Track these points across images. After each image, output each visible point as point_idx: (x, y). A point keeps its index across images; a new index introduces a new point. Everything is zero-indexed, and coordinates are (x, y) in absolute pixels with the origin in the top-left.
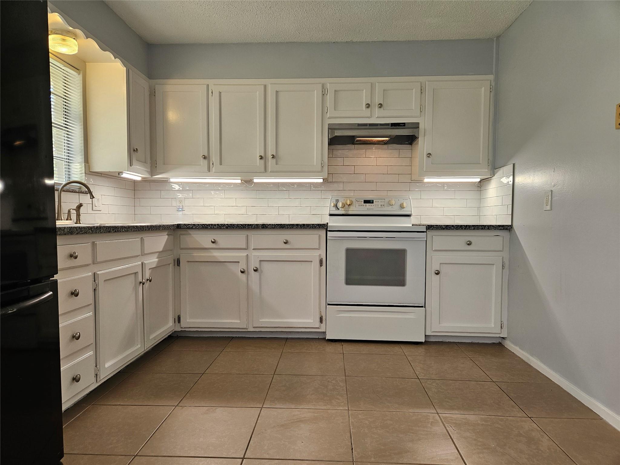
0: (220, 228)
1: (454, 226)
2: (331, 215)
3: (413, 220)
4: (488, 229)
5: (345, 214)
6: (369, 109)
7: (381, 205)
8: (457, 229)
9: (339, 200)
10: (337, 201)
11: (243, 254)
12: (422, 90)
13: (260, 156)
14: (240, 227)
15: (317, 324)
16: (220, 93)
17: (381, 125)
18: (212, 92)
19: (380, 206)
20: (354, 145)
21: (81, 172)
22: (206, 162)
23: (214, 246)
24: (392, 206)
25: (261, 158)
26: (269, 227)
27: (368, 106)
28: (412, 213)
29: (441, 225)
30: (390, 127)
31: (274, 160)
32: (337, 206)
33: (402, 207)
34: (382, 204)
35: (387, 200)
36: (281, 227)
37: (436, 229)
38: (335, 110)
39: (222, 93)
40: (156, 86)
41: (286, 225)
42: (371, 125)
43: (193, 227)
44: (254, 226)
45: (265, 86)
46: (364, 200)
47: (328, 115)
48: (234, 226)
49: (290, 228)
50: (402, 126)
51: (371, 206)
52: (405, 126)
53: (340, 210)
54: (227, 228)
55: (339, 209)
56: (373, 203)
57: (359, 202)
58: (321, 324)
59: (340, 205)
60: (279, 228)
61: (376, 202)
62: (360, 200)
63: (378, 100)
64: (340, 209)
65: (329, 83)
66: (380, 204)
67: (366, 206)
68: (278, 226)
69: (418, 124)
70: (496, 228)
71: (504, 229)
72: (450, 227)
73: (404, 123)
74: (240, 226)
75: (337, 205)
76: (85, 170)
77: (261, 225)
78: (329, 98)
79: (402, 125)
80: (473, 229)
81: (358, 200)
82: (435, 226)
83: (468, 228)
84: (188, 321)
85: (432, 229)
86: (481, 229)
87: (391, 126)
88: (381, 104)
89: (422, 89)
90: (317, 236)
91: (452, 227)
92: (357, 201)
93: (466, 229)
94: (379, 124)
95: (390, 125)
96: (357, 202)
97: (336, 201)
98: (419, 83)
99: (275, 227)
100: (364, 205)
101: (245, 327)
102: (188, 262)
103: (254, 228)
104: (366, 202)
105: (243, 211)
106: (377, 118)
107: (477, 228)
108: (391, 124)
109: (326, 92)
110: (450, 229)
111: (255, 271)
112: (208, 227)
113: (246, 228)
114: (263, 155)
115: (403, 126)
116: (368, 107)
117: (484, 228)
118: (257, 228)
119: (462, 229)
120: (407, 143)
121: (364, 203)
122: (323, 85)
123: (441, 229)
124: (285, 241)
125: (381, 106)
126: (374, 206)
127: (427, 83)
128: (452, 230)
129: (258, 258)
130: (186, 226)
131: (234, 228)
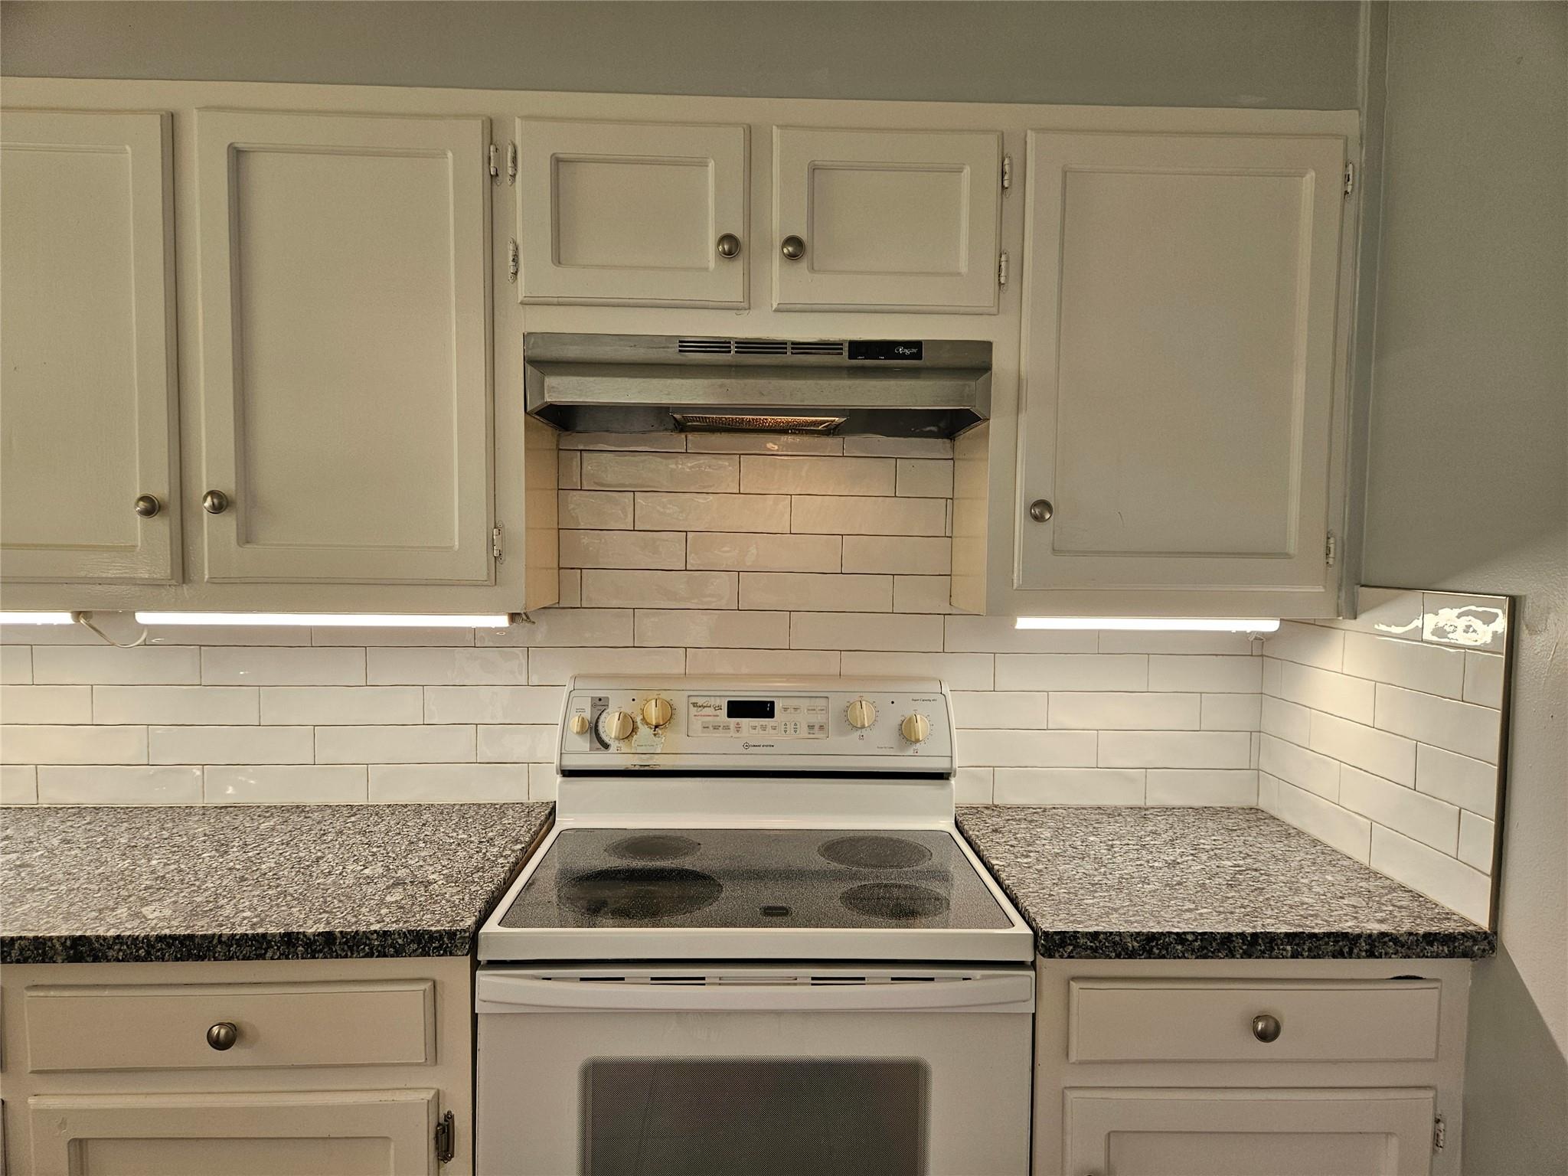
1: (1190, 938)
2: (568, 773)
3: (960, 791)
4: (1371, 954)
5: (637, 768)
6: (737, 267)
7: (811, 727)
8: (1205, 957)
9: (606, 699)
10: (600, 705)
12: (1006, 177)
13: (142, 499)
17: (800, 347)
19: (804, 731)
20: (683, 436)
24: (859, 733)
25: (151, 507)
26: (110, 953)
27: (731, 247)
28: (957, 764)
29: (1120, 934)
30: (844, 359)
31: (228, 522)
32: (597, 727)
33: (906, 735)
34: (818, 719)
35: (837, 703)
36: (189, 951)
37: (1087, 957)
38: (557, 260)
41: (220, 942)
42: (747, 346)
44: (22, 950)
45: (171, 124)
46: (729, 702)
47: (522, 288)
49: (246, 958)
50: (903, 357)
51: (764, 728)
52: (918, 356)
53: (613, 749)
55: (606, 746)
56: (770, 714)
57: (706, 711)
59: (611, 726)
60: (177, 959)
61: (786, 709)
62: (713, 701)
63: (782, 216)
64: (614, 745)
65: (522, 118)
66: (804, 719)
67: (738, 728)
68: (169, 946)
69: (987, 347)
70: (1409, 948)
71: (1451, 955)
72: (1166, 946)
73: (917, 345)
75: (601, 725)
77: (63, 944)
78: (526, 198)
79: (907, 352)
80: (1292, 957)
81: (701, 701)
82: (1082, 941)
83: (1263, 952)
85: (1070, 957)
86: (1334, 957)
87: (850, 358)
88: (794, 241)
89: (1007, 168)
90: (417, 996)
91: (1179, 947)
92: (695, 705)
93: (1250, 957)
94: (789, 346)
95: (846, 353)
96: (693, 710)
97: (593, 706)
98: (992, 140)
99: (148, 953)
100: (727, 728)
103: (18, 961)
104: (739, 709)
105: (130, 747)
106: (776, 311)
107: (1310, 950)
108: (852, 344)
109: (510, 164)
110: (1163, 957)
114: (161, 493)
115: (912, 357)
116: (730, 254)
117: (1346, 950)
118: (35, 961)
119: (1233, 957)
120: (931, 431)
121: (730, 715)
122: (491, 129)
123: (1118, 956)
124: (215, 1030)
125: (796, 248)
126: (774, 728)
127: (1031, 137)
128: (1179, 958)
129: (63, 1124)
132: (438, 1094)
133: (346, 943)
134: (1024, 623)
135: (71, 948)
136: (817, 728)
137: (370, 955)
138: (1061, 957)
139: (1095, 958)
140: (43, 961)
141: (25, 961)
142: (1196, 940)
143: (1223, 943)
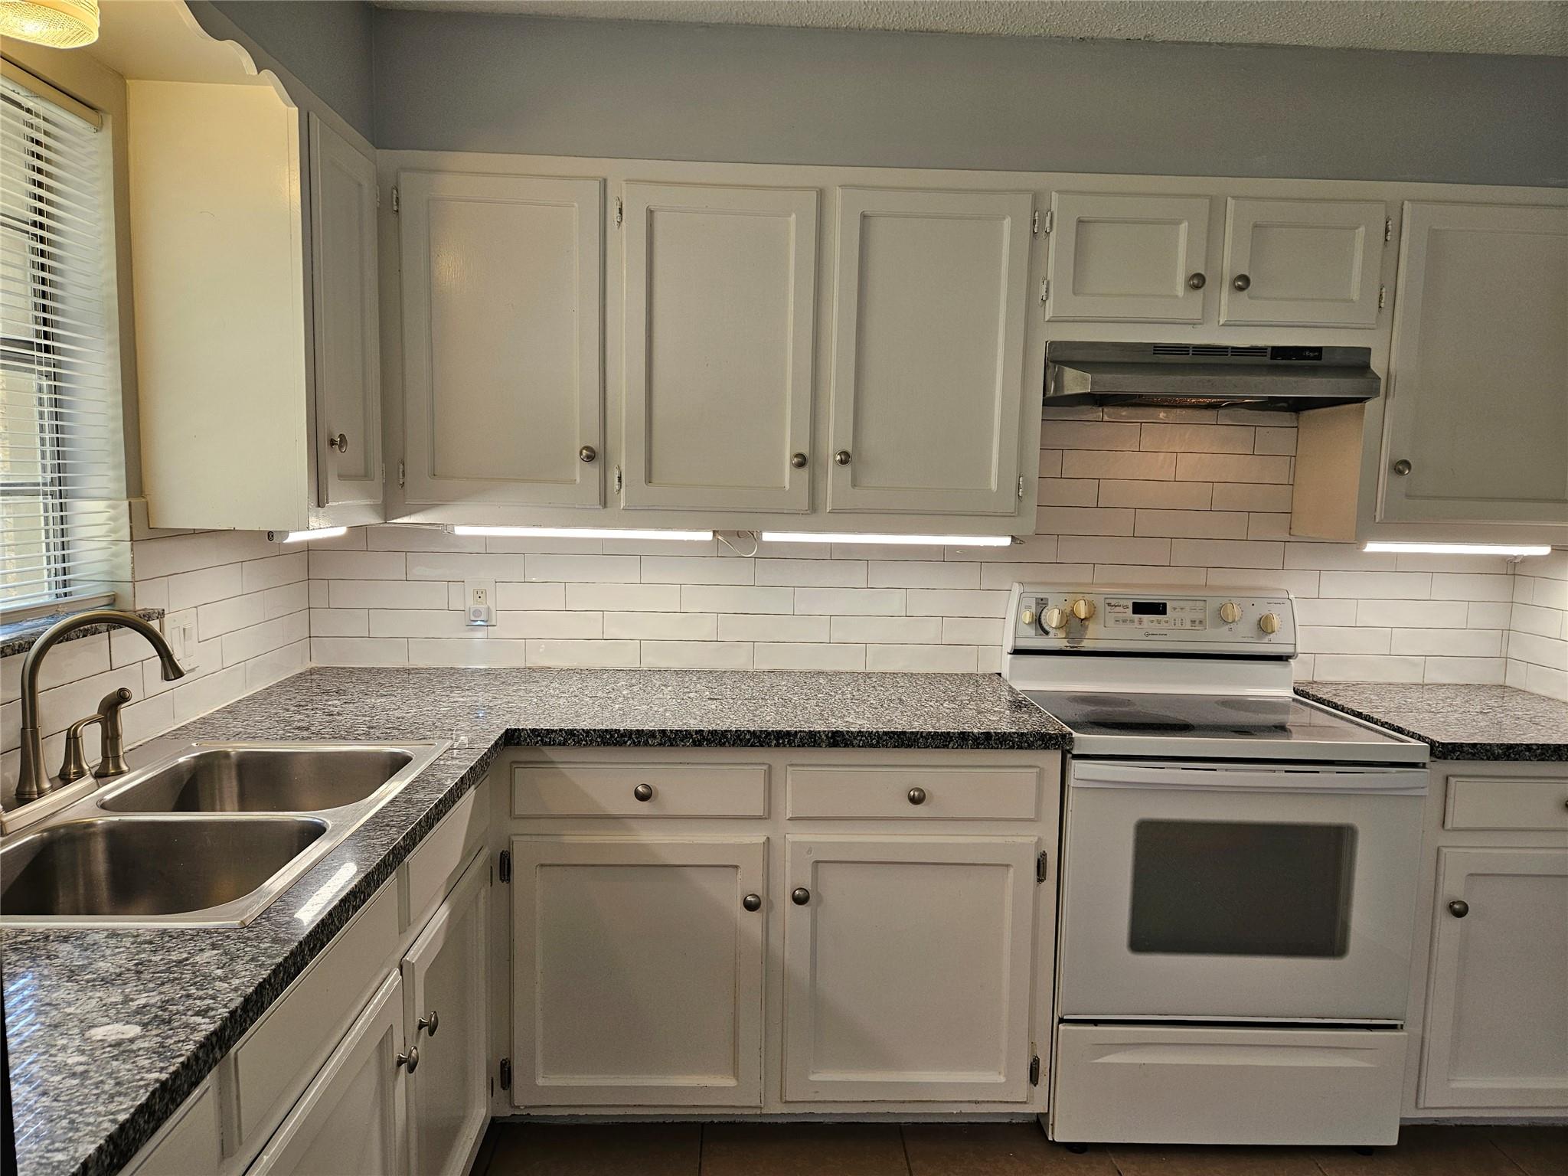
0: (672, 745)
1: (1535, 747)
2: (1017, 652)
3: (1297, 671)
5: (1068, 649)
6: (1200, 295)
7: (1193, 622)
8: (1543, 760)
9: (1047, 599)
10: (1042, 604)
11: (755, 837)
12: (1388, 234)
13: (794, 455)
14: (749, 740)
15: (1018, 1088)
16: (651, 213)
17: (1236, 351)
18: (621, 211)
19: (1188, 625)
21: (114, 537)
22: (594, 470)
23: (643, 808)
24: (1229, 626)
25: (801, 461)
26: (855, 742)
27: (1197, 282)
29: (1490, 745)
30: (1267, 360)
31: (847, 469)
32: (1040, 618)
33: (1264, 627)
34: (1198, 616)
35: (1213, 604)
36: (903, 742)
37: (1469, 759)
38: (1076, 292)
39: (658, 215)
40: (403, 176)
41: (922, 736)
42: (1201, 351)
43: (566, 741)
44: (801, 738)
45: (821, 194)
46: (1134, 603)
47: (1049, 311)
48: (726, 737)
49: (937, 747)
50: (1309, 358)
51: (1159, 622)
52: (1319, 358)
53: (1051, 635)
54: (697, 745)
55: (1047, 633)
56: (1164, 612)
57: (1117, 609)
58: (1032, 1086)
59: (1052, 618)
60: (895, 747)
61: (1175, 609)
62: (1122, 602)
63: (1234, 261)
64: (1052, 632)
65: (1058, 192)
66: (1188, 616)
67: (1140, 622)
68: (891, 738)
69: (1367, 351)
72: (1519, 753)
73: (1319, 349)
74: (748, 737)
75: (1043, 618)
76: (131, 527)
77: (827, 736)
78: (1056, 248)
79: (1312, 354)
81: (1113, 602)
82: (1466, 749)
84: (540, 1082)
85: (1457, 759)
87: (1271, 359)
88: (1245, 279)
89: (1389, 227)
90: (1030, 775)
91: (1527, 753)
92: (1109, 604)
94: (1230, 350)
95: (1270, 356)
96: (1108, 608)
97: (1037, 604)
98: (1381, 208)
99: (878, 742)
100: (1132, 621)
101: (756, 1102)
102: (542, 865)
103: (799, 746)
104: (1140, 608)
105: (705, 628)
106: (1222, 325)
108: (1274, 348)
109: (1047, 225)
110: (1517, 760)
111: (800, 900)
112: (626, 743)
113: (770, 746)
114: (806, 451)
115: (1314, 358)
116: (1197, 287)
118: (809, 746)
119: (1561, 760)
121: (1134, 613)
122: (1037, 198)
123: (1488, 759)
124: (912, 793)
125: (1242, 283)
126: (1167, 622)
127: (1407, 205)
128: (1527, 760)
129: (810, 851)
130: (539, 735)
131: (722, 745)
132: (1039, 839)
133: (999, 739)
134: (1372, 547)
135: (831, 738)
136: (1197, 622)
138: (1452, 759)
139: (1474, 760)
140: (814, 746)
141: (803, 746)
142: (1538, 749)
143: (1555, 751)
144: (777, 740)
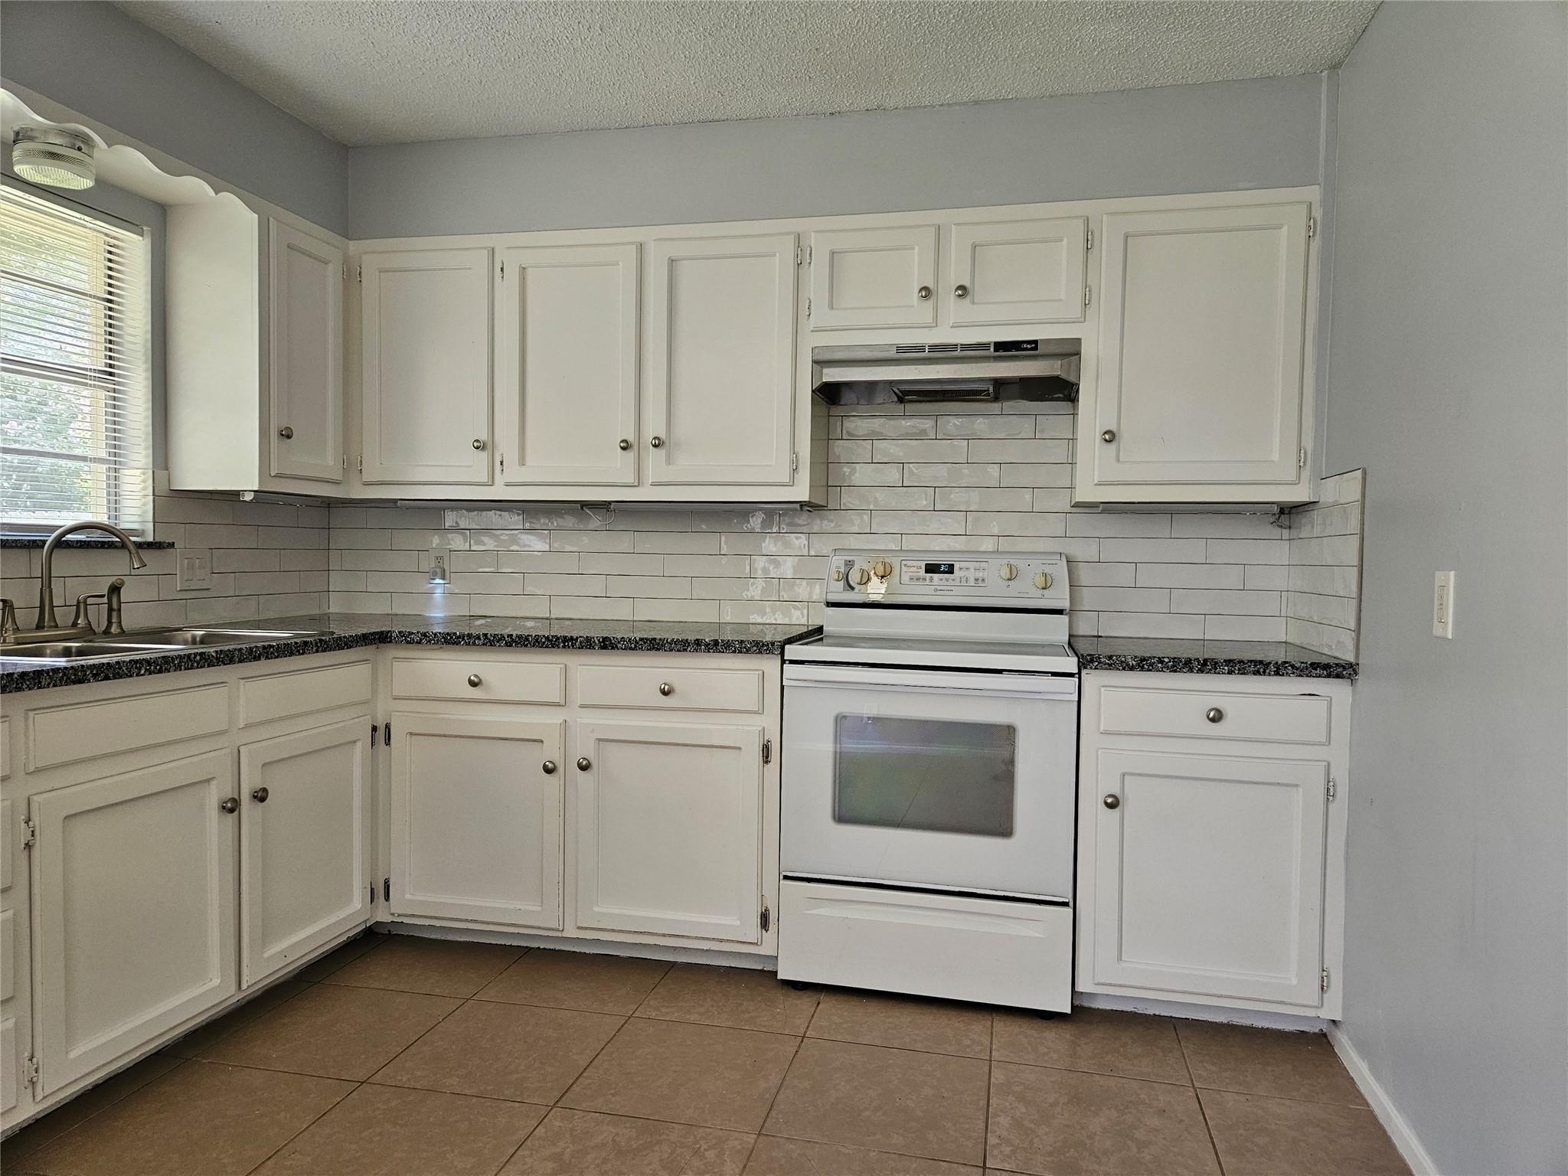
0: (491, 645)
1: (1166, 660)
2: (830, 605)
4: (1277, 673)
5: (870, 602)
6: (930, 304)
7: (977, 580)
8: (1175, 671)
9: (853, 561)
10: (850, 565)
11: (555, 717)
12: (1089, 242)
13: (622, 442)
14: (544, 643)
15: (753, 931)
16: (523, 269)
17: (966, 347)
18: (502, 269)
19: (972, 582)
20: (903, 405)
21: (143, 493)
22: (483, 456)
23: (475, 693)
24: (1006, 583)
25: (626, 446)
26: (619, 645)
27: (926, 292)
30: (991, 352)
31: (661, 452)
32: (847, 577)
33: (1037, 585)
34: (981, 575)
35: (993, 565)
36: (653, 646)
37: (1106, 669)
38: (831, 307)
39: (530, 271)
40: (364, 257)
41: (667, 642)
42: (934, 348)
43: (421, 640)
44: (581, 642)
45: (641, 247)
46: (926, 564)
47: (813, 323)
48: (528, 640)
49: (679, 651)
50: (1027, 349)
51: (947, 580)
52: (1036, 349)
53: (856, 590)
54: (509, 645)
55: (853, 588)
56: (952, 572)
57: (912, 569)
58: (764, 931)
59: (854, 577)
60: (648, 650)
61: (961, 569)
62: (916, 564)
63: (956, 273)
64: (857, 588)
65: (816, 232)
66: (972, 575)
67: (931, 579)
68: (645, 643)
69: (1077, 342)
70: (1301, 671)
71: (1329, 676)
72: (1152, 664)
73: (1035, 342)
74: (543, 640)
75: (849, 576)
76: (154, 487)
77: (599, 640)
78: (816, 276)
79: (1029, 346)
80: (1229, 673)
81: (909, 564)
82: (1103, 660)
83: (1210, 670)
84: (408, 896)
85: (1096, 668)
86: (1254, 674)
87: (995, 351)
88: (961, 287)
89: (1089, 238)
90: (754, 678)
91: (1160, 665)
92: (906, 566)
93: (1202, 672)
94: (959, 347)
95: (992, 349)
96: (904, 569)
97: (846, 565)
98: (1081, 222)
99: (636, 646)
100: (925, 579)
101: (554, 925)
102: (411, 734)
103: (579, 648)
104: (932, 569)
106: (952, 327)
107: (1239, 669)
108: (996, 344)
109: (808, 257)
110: (1150, 670)
111: (584, 768)
112: (460, 643)
113: (559, 648)
114: (631, 438)
115: (1031, 349)
116: (926, 297)
117: (1262, 670)
118: (586, 648)
119: (1192, 672)
120: (1059, 397)
121: (926, 572)
122: (798, 237)
123: (1124, 669)
124: (663, 687)
125: (963, 291)
126: (953, 580)
127: (1105, 218)
128: (1160, 671)
129: (593, 731)
130: (403, 636)
131: (526, 646)
132: (764, 729)
133: (723, 645)
135: (602, 642)
136: (980, 580)
137: (734, 652)
138: (1091, 668)
139: (1110, 669)
140: (590, 648)
141: (582, 648)
142: (1170, 662)
143: (1186, 664)
144: (564, 643)
